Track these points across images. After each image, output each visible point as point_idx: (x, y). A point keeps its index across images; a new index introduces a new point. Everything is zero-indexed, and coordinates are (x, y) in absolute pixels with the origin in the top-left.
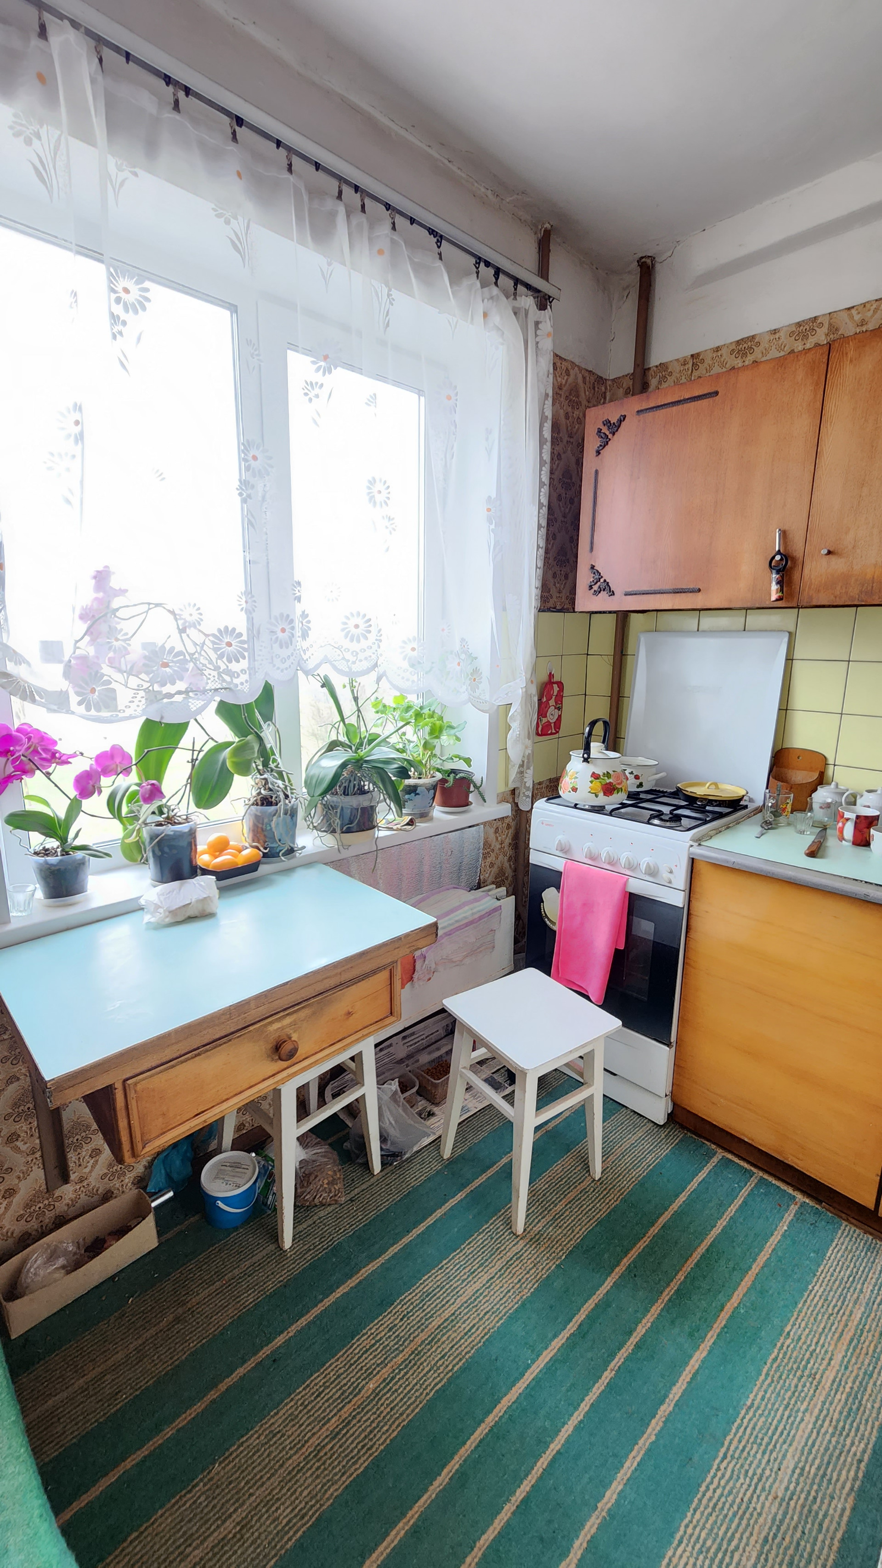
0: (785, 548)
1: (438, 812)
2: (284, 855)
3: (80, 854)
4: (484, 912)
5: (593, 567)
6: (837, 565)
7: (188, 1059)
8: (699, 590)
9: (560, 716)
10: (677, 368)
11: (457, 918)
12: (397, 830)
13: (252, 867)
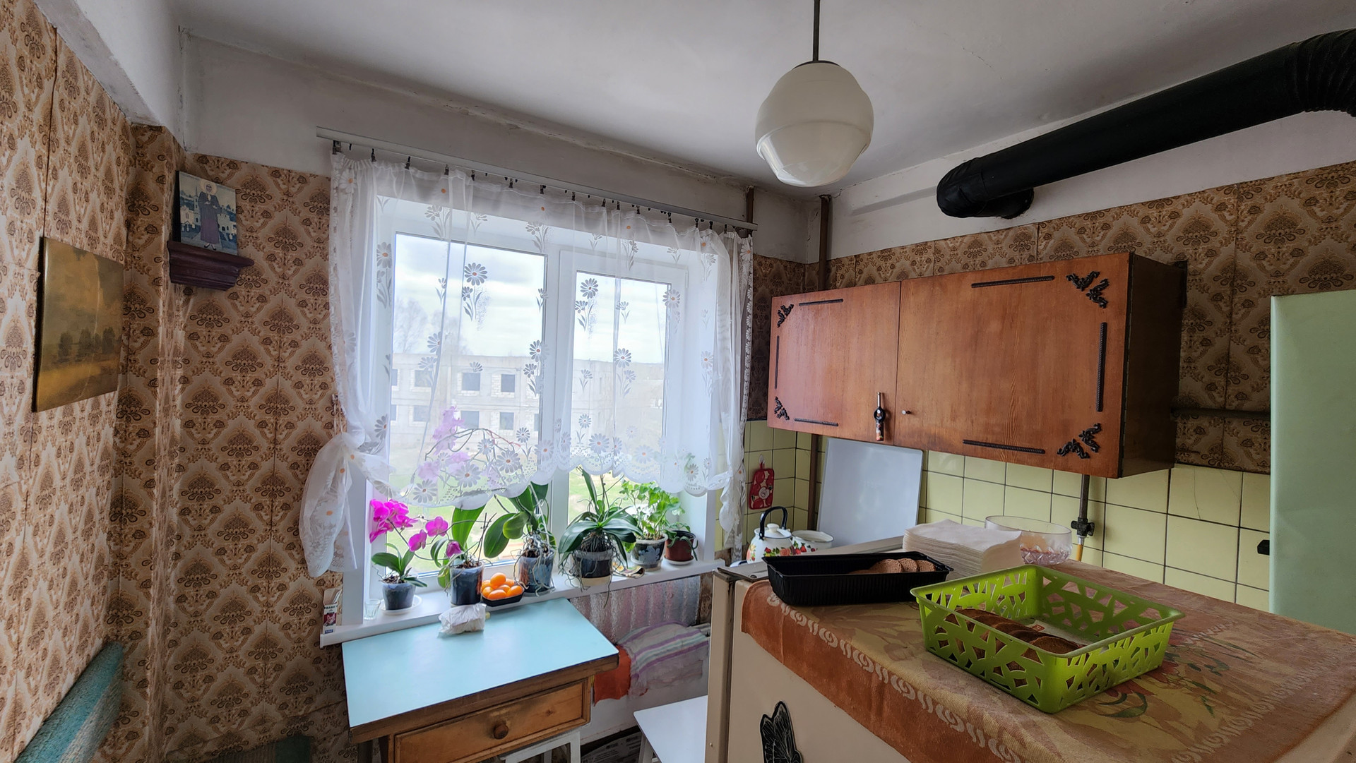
0: (885, 405)
1: (665, 563)
2: (538, 592)
3: (409, 583)
4: (692, 645)
5: (777, 399)
6: (914, 421)
7: (433, 728)
8: (837, 425)
9: (771, 495)
10: (847, 262)
11: (668, 648)
12: (628, 576)
13: (516, 599)
